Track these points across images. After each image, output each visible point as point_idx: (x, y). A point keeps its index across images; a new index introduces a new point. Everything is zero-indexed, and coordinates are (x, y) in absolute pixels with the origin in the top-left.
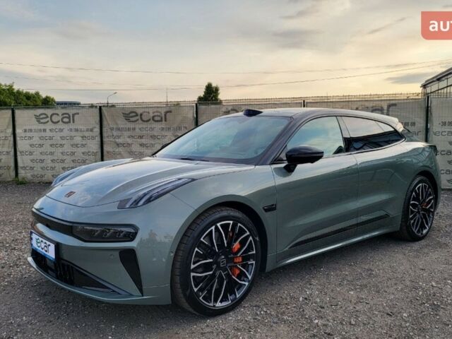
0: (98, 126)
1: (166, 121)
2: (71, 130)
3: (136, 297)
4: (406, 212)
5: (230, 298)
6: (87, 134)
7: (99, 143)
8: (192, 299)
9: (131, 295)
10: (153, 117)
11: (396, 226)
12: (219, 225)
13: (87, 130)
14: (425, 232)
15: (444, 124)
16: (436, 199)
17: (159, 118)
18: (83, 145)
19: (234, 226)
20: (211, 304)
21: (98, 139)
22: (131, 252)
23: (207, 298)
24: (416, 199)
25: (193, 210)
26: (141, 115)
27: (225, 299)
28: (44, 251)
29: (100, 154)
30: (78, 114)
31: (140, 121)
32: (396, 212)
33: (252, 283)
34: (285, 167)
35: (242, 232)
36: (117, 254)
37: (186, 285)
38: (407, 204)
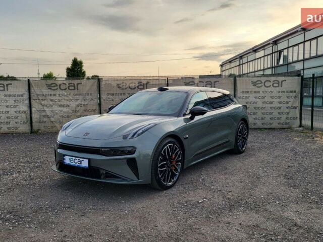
0: (27, 94)
1: (77, 89)
2: (6, 96)
3: (135, 181)
4: (236, 139)
5: (173, 180)
6: (18, 98)
7: (29, 105)
8: (159, 181)
9: (133, 180)
10: (69, 87)
11: (232, 147)
12: (168, 145)
13: (18, 96)
14: (244, 149)
15: (243, 92)
16: (248, 132)
17: (73, 88)
18: (15, 107)
19: (174, 146)
20: (166, 184)
21: (27, 102)
22: (134, 160)
23: (164, 180)
24: (240, 132)
25: (159, 139)
26: (60, 85)
27: (170, 181)
28: (77, 164)
29: (29, 112)
30: (11, 84)
31: (59, 90)
32: (232, 139)
33: (180, 174)
34: (190, 118)
35: (176, 149)
36: (125, 161)
37: (157, 174)
38: (237, 135)
